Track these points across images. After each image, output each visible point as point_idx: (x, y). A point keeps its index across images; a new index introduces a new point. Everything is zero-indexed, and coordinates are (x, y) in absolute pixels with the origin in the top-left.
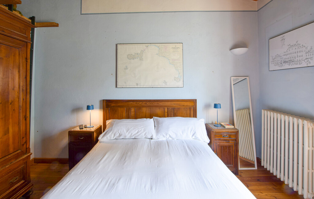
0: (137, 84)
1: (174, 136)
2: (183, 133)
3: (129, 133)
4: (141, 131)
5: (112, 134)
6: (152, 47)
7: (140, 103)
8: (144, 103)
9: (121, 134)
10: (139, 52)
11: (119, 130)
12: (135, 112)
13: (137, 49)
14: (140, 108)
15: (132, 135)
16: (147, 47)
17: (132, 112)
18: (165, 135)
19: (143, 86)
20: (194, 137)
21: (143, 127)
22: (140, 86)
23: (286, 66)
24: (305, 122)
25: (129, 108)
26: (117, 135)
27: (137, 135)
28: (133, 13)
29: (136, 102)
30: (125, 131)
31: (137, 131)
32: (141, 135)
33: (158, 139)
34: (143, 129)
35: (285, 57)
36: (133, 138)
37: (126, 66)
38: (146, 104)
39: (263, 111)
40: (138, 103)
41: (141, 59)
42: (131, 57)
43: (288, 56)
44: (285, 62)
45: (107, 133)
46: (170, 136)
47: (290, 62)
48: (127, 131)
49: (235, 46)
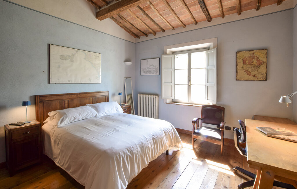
0: (69, 81)
1: (108, 112)
2: (112, 109)
3: (81, 116)
4: (89, 113)
5: (69, 118)
6: (81, 52)
7: (73, 96)
8: (75, 95)
9: (75, 118)
10: (70, 55)
11: (73, 116)
12: (68, 104)
13: (68, 52)
14: (72, 100)
15: (84, 117)
16: (77, 52)
17: (66, 104)
18: (103, 113)
19: (74, 82)
20: (117, 111)
21: (89, 111)
22: (71, 82)
23: (148, 74)
24: (156, 96)
25: (63, 101)
26: (73, 119)
27: (87, 116)
28: (71, 22)
29: (69, 95)
30: (78, 115)
31: (86, 114)
32: (89, 116)
33: (100, 116)
34: (90, 111)
35: (148, 70)
36: (84, 119)
37: (59, 65)
38: (77, 96)
39: (138, 95)
40: (71, 96)
41: (72, 61)
42: (63, 58)
43: (149, 70)
44: (148, 72)
45: (64, 119)
46: (106, 113)
47: (150, 72)
48: (80, 115)
49: (126, 61)
